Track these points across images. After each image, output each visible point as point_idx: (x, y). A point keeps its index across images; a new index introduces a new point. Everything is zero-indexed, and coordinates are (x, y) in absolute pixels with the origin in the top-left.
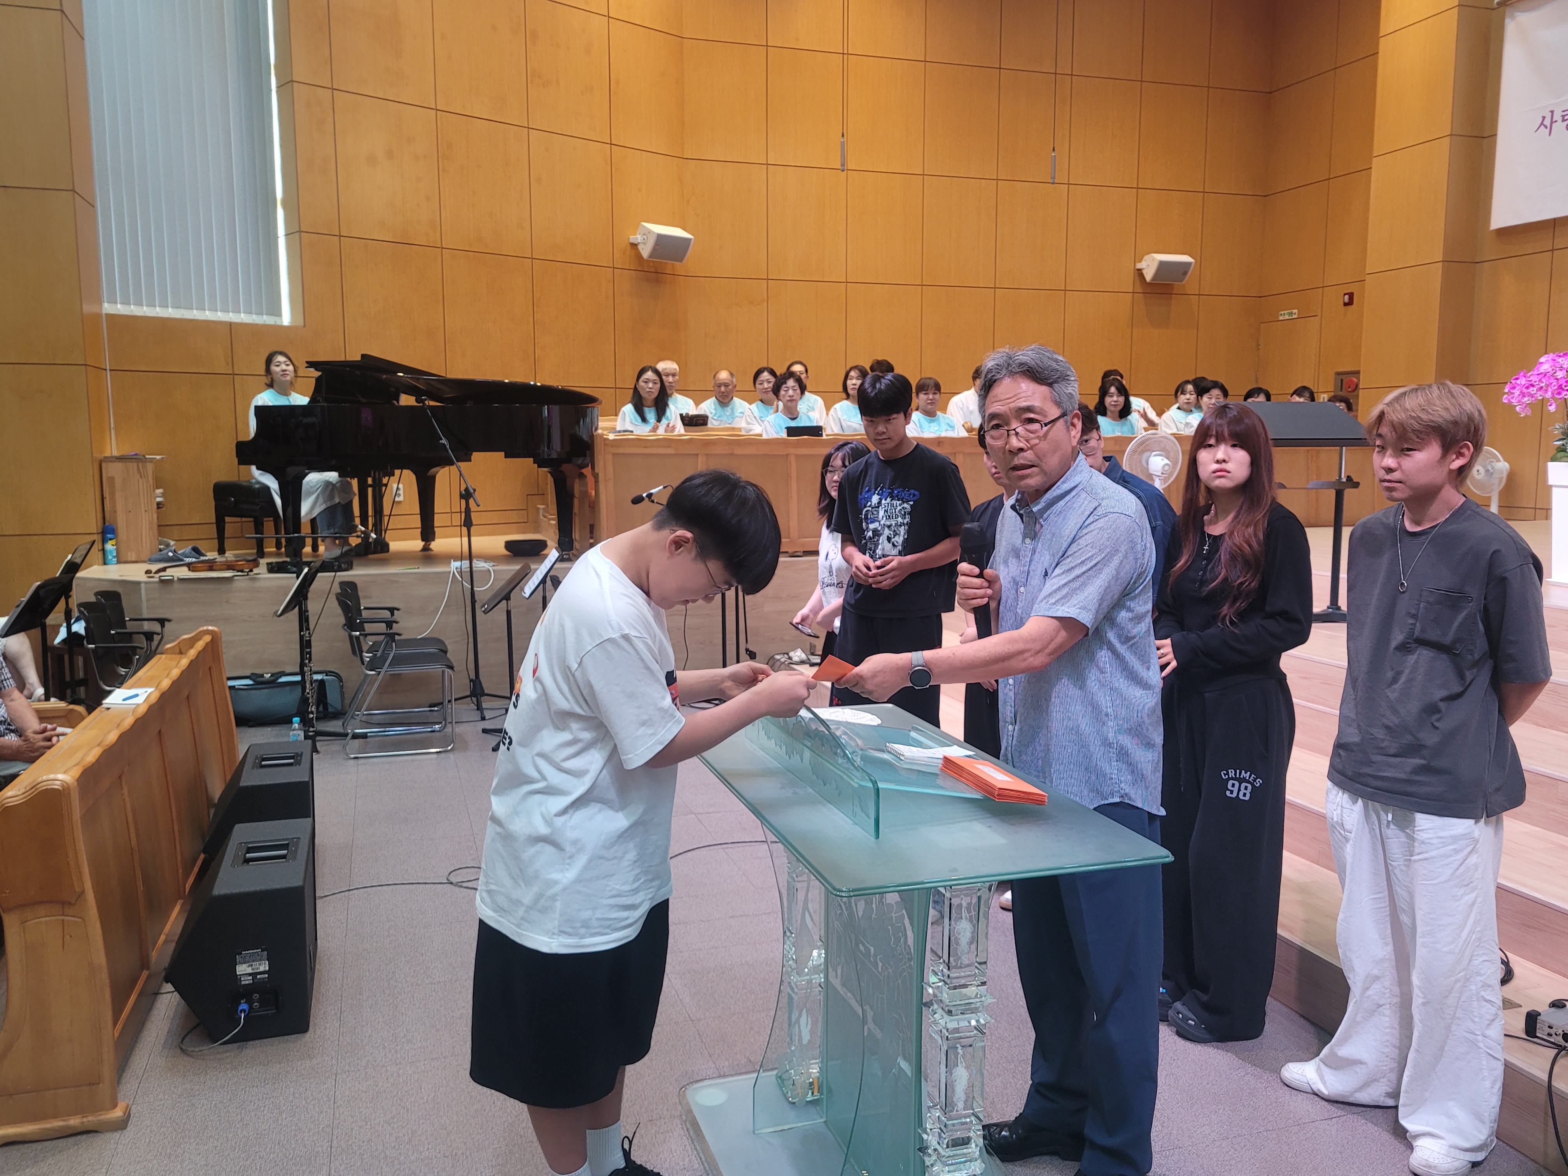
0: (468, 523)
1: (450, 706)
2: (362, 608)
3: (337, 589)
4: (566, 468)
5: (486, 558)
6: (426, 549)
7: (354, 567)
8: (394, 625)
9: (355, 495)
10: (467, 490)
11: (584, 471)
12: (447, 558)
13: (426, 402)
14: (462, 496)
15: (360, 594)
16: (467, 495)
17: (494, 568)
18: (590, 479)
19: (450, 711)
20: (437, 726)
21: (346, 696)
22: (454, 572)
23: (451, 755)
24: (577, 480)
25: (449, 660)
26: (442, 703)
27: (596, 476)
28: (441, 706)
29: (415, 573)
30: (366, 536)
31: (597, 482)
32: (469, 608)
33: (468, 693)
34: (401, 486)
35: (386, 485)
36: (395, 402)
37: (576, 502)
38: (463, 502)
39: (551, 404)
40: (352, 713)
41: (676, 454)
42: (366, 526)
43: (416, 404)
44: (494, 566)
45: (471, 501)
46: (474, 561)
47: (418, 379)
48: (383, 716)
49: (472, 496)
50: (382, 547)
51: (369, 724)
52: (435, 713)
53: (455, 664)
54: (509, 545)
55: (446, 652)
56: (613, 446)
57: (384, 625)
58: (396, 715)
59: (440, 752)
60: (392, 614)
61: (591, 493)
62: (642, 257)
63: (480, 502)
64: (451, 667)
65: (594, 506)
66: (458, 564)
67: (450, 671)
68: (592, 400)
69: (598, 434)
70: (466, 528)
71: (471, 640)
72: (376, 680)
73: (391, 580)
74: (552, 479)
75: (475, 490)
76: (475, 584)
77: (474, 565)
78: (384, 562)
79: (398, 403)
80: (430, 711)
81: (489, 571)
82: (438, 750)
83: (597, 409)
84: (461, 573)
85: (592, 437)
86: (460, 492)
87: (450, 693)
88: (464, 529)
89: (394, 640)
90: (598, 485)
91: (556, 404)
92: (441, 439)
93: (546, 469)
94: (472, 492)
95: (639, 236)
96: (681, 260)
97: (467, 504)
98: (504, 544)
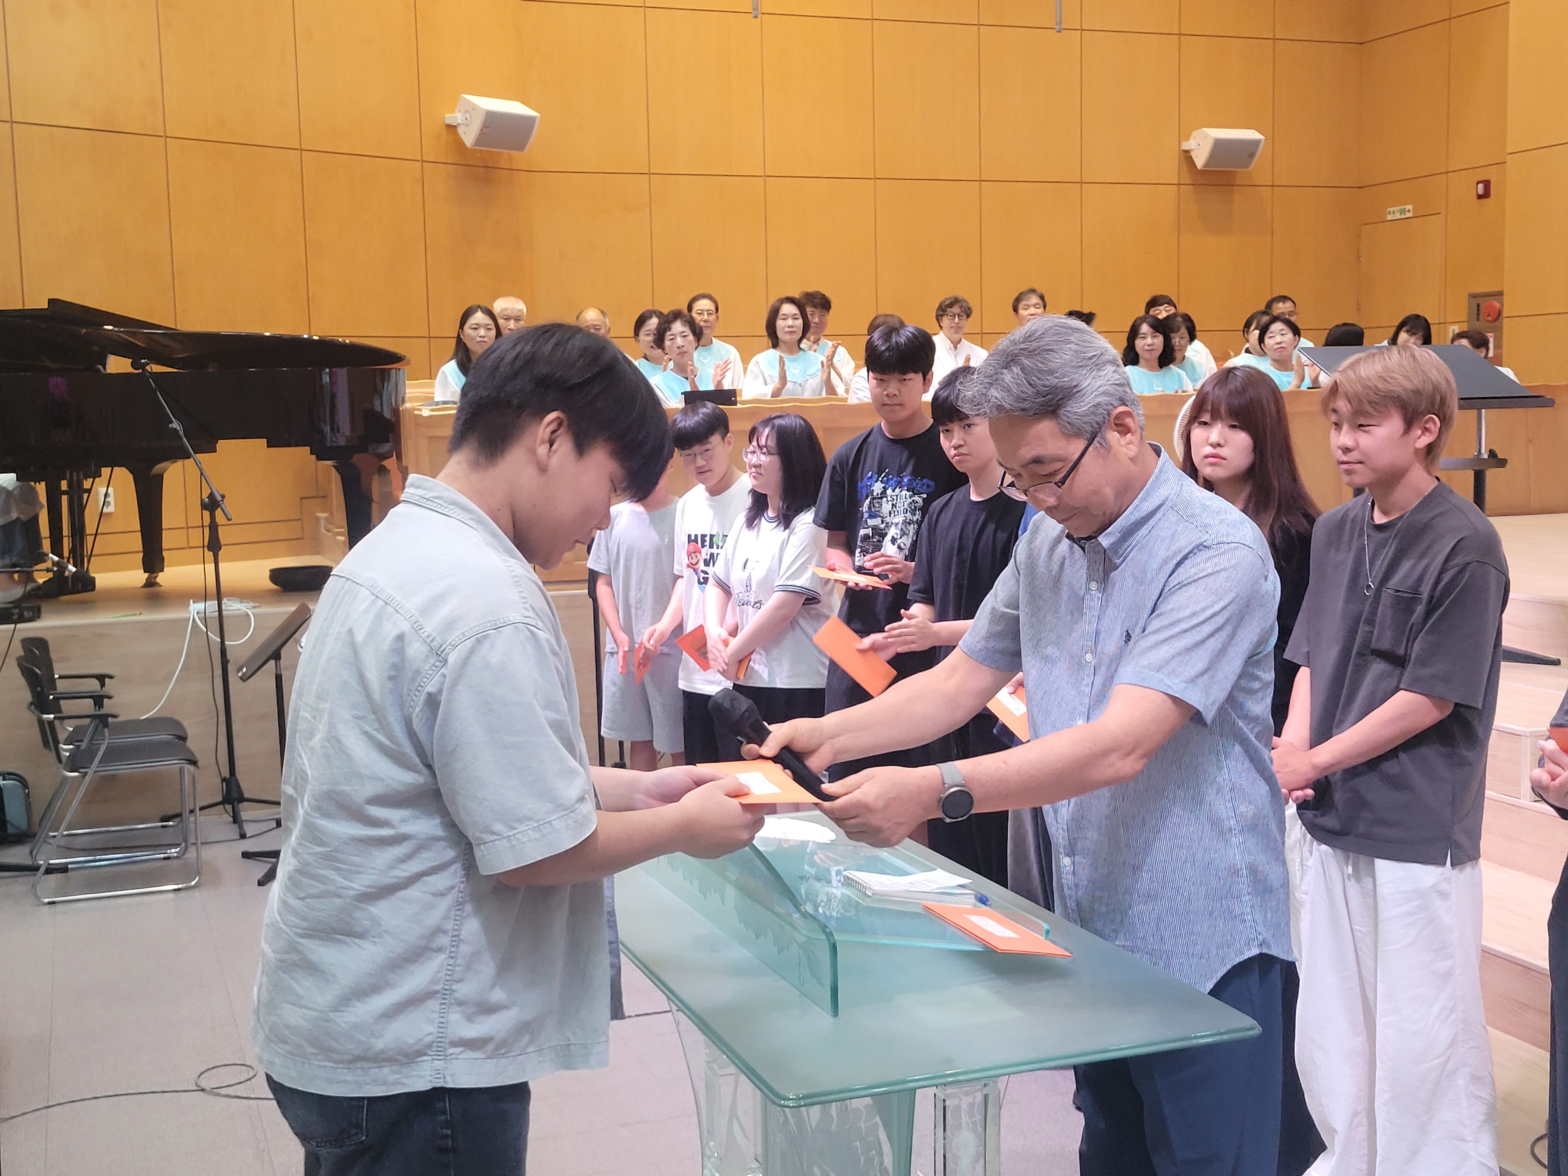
0: (214, 545)
1: (192, 819)
2: (56, 676)
3: (18, 650)
4: (358, 459)
5: (243, 595)
7: (43, 615)
8: (106, 700)
9: (43, 506)
10: (211, 496)
11: (385, 463)
12: (183, 597)
13: (148, 368)
14: (204, 506)
15: (53, 656)
16: (211, 504)
17: (255, 610)
18: (395, 476)
19: (192, 826)
20: (173, 850)
21: (33, 808)
22: (194, 619)
23: (196, 894)
24: (376, 476)
25: (188, 750)
26: (180, 815)
28: (178, 820)
29: (136, 622)
30: (62, 567)
32: (218, 672)
33: (220, 799)
34: (111, 490)
35: (89, 491)
36: (100, 367)
37: (375, 509)
38: (206, 514)
39: (336, 367)
40: (44, 835)
42: (61, 556)
43: (131, 370)
44: (254, 607)
45: (218, 512)
46: (225, 601)
47: (135, 334)
48: (92, 838)
49: (219, 506)
50: (85, 583)
51: (70, 850)
52: (170, 830)
53: (198, 756)
54: (277, 575)
55: (183, 738)
56: (428, 426)
57: (91, 701)
58: (110, 835)
59: (179, 890)
60: (103, 685)
62: (464, 145)
63: (231, 514)
64: (194, 763)
66: (200, 606)
67: (192, 768)
68: (395, 358)
69: (406, 409)
70: (211, 553)
71: (222, 718)
72: (80, 784)
73: (100, 633)
74: (339, 477)
75: (223, 497)
76: (226, 637)
77: (224, 607)
78: (88, 606)
79: (105, 369)
80: (163, 827)
81: (248, 615)
82: (176, 887)
83: (404, 371)
84: (205, 620)
85: (396, 412)
86: (202, 500)
87: (192, 800)
88: (209, 555)
89: (106, 725)
91: (341, 366)
92: (172, 422)
93: (330, 463)
94: (220, 499)
95: (458, 115)
96: (521, 148)
97: (213, 517)
98: (268, 574)
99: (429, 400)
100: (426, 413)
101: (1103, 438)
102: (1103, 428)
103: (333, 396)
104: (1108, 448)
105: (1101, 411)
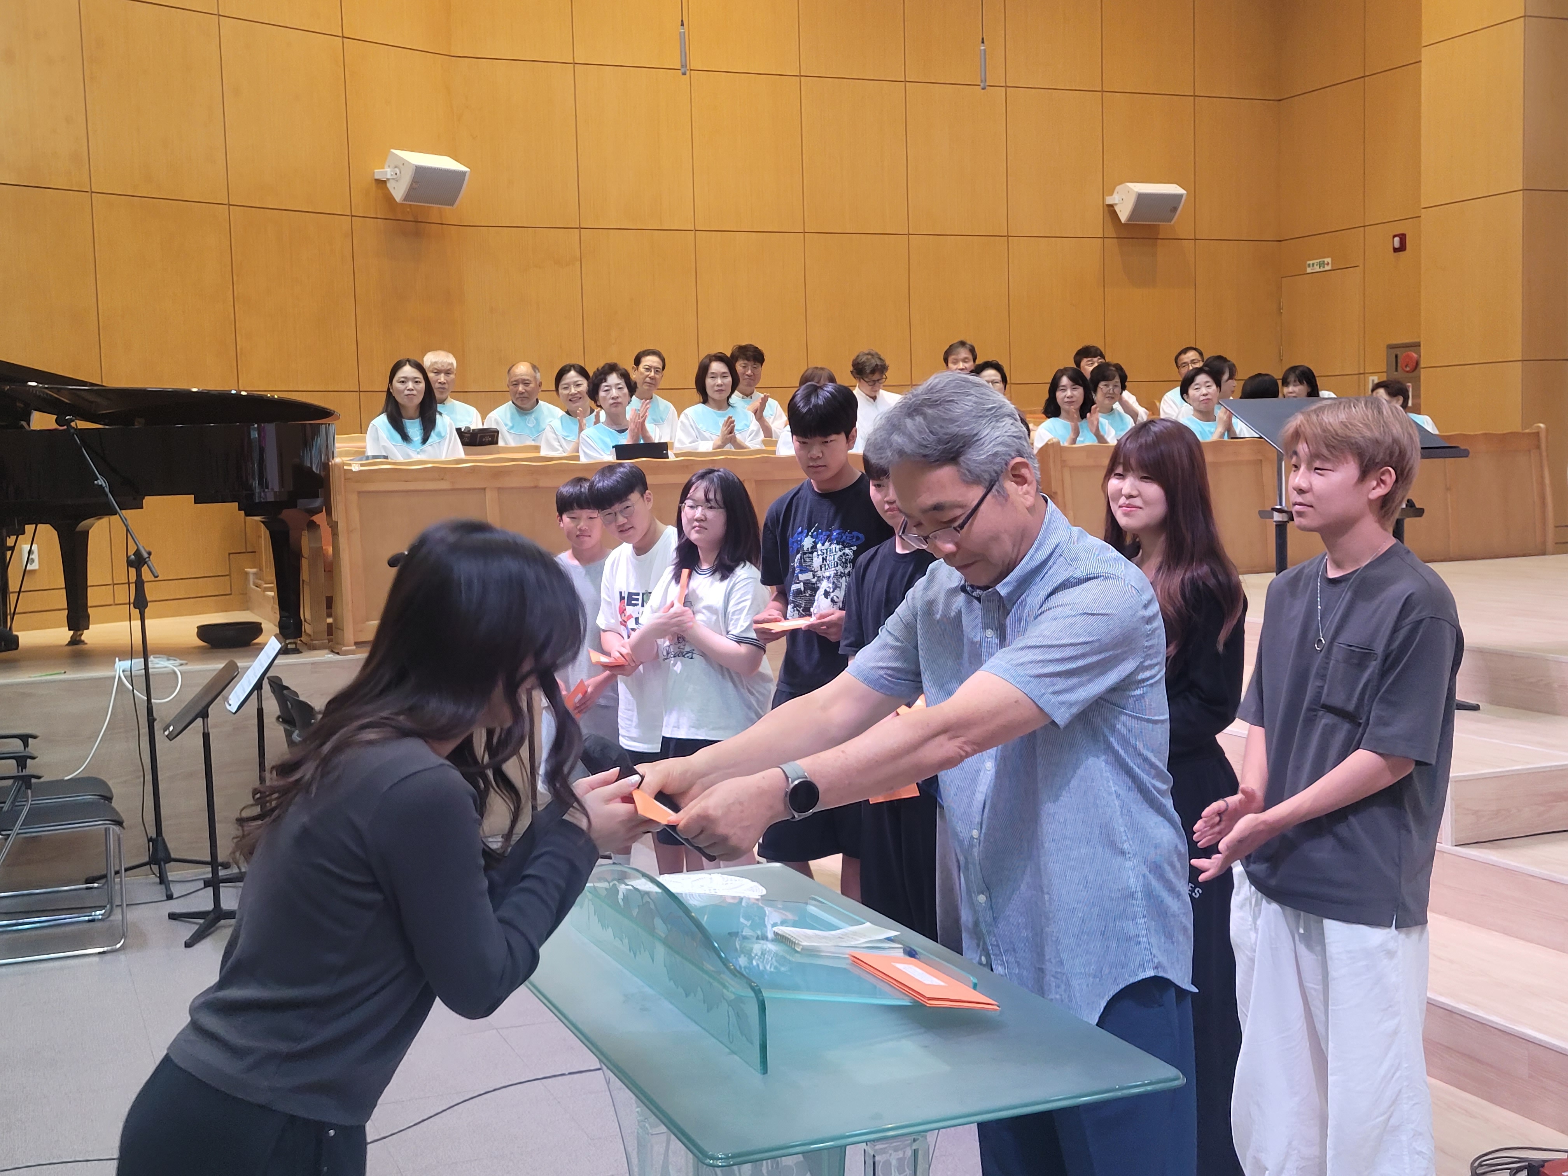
0: (140, 603)
1: (117, 880)
4: (287, 514)
5: (170, 652)
6: (75, 641)
8: (29, 761)
10: (138, 553)
11: (315, 518)
12: (109, 655)
13: (73, 424)
14: (130, 563)
16: (138, 561)
17: (181, 668)
18: (325, 531)
19: (117, 887)
20: (98, 913)
22: (119, 677)
23: (122, 957)
24: (305, 533)
25: (114, 809)
26: (104, 876)
27: (334, 526)
28: (103, 881)
29: (60, 681)
31: (335, 534)
32: (145, 730)
33: (146, 859)
34: (35, 547)
35: (12, 548)
36: (23, 424)
37: (305, 564)
38: (133, 571)
39: (264, 422)
41: (452, 490)
43: (55, 426)
44: (181, 665)
45: (145, 569)
46: (151, 659)
47: (59, 388)
49: (146, 563)
50: (8, 642)
52: (95, 892)
53: (124, 816)
54: (204, 632)
55: (109, 799)
56: (358, 481)
57: (13, 762)
59: (103, 953)
60: (26, 745)
61: (327, 550)
62: (394, 199)
63: (158, 570)
64: (119, 823)
65: (331, 569)
66: (126, 664)
67: (117, 828)
68: (325, 413)
69: (336, 465)
70: (138, 610)
71: (149, 777)
73: (24, 693)
74: (268, 532)
75: (150, 554)
76: (153, 695)
77: (150, 665)
78: (11, 665)
79: (29, 425)
80: (87, 888)
81: (175, 673)
82: (101, 950)
83: (334, 425)
84: (131, 679)
85: (326, 466)
86: (128, 557)
87: (117, 861)
88: (136, 612)
89: (29, 786)
90: (338, 540)
91: (270, 421)
92: (97, 479)
93: (258, 518)
94: (145, 555)
95: (388, 170)
96: (451, 203)
97: (139, 575)
98: (196, 630)
99: (360, 454)
100: (355, 468)
101: (1002, 487)
102: (1001, 478)
103: (262, 451)
104: (1005, 497)
105: (998, 460)
